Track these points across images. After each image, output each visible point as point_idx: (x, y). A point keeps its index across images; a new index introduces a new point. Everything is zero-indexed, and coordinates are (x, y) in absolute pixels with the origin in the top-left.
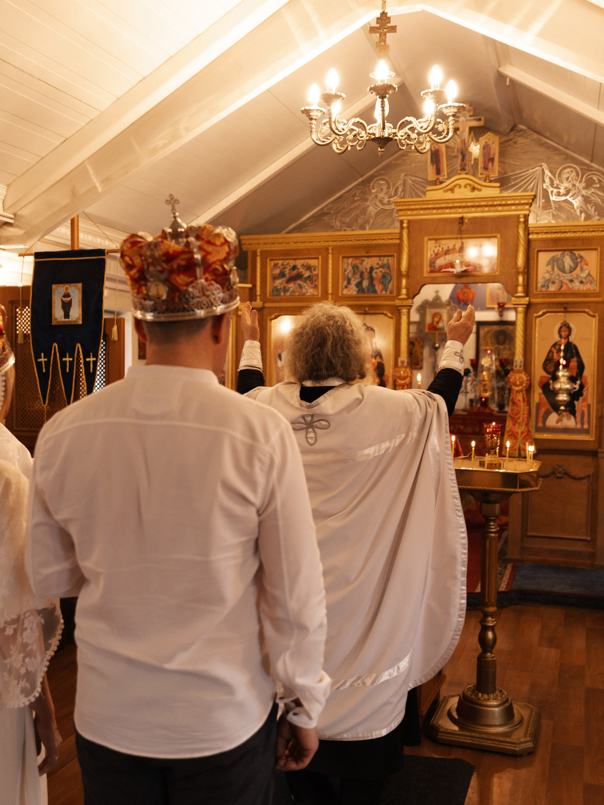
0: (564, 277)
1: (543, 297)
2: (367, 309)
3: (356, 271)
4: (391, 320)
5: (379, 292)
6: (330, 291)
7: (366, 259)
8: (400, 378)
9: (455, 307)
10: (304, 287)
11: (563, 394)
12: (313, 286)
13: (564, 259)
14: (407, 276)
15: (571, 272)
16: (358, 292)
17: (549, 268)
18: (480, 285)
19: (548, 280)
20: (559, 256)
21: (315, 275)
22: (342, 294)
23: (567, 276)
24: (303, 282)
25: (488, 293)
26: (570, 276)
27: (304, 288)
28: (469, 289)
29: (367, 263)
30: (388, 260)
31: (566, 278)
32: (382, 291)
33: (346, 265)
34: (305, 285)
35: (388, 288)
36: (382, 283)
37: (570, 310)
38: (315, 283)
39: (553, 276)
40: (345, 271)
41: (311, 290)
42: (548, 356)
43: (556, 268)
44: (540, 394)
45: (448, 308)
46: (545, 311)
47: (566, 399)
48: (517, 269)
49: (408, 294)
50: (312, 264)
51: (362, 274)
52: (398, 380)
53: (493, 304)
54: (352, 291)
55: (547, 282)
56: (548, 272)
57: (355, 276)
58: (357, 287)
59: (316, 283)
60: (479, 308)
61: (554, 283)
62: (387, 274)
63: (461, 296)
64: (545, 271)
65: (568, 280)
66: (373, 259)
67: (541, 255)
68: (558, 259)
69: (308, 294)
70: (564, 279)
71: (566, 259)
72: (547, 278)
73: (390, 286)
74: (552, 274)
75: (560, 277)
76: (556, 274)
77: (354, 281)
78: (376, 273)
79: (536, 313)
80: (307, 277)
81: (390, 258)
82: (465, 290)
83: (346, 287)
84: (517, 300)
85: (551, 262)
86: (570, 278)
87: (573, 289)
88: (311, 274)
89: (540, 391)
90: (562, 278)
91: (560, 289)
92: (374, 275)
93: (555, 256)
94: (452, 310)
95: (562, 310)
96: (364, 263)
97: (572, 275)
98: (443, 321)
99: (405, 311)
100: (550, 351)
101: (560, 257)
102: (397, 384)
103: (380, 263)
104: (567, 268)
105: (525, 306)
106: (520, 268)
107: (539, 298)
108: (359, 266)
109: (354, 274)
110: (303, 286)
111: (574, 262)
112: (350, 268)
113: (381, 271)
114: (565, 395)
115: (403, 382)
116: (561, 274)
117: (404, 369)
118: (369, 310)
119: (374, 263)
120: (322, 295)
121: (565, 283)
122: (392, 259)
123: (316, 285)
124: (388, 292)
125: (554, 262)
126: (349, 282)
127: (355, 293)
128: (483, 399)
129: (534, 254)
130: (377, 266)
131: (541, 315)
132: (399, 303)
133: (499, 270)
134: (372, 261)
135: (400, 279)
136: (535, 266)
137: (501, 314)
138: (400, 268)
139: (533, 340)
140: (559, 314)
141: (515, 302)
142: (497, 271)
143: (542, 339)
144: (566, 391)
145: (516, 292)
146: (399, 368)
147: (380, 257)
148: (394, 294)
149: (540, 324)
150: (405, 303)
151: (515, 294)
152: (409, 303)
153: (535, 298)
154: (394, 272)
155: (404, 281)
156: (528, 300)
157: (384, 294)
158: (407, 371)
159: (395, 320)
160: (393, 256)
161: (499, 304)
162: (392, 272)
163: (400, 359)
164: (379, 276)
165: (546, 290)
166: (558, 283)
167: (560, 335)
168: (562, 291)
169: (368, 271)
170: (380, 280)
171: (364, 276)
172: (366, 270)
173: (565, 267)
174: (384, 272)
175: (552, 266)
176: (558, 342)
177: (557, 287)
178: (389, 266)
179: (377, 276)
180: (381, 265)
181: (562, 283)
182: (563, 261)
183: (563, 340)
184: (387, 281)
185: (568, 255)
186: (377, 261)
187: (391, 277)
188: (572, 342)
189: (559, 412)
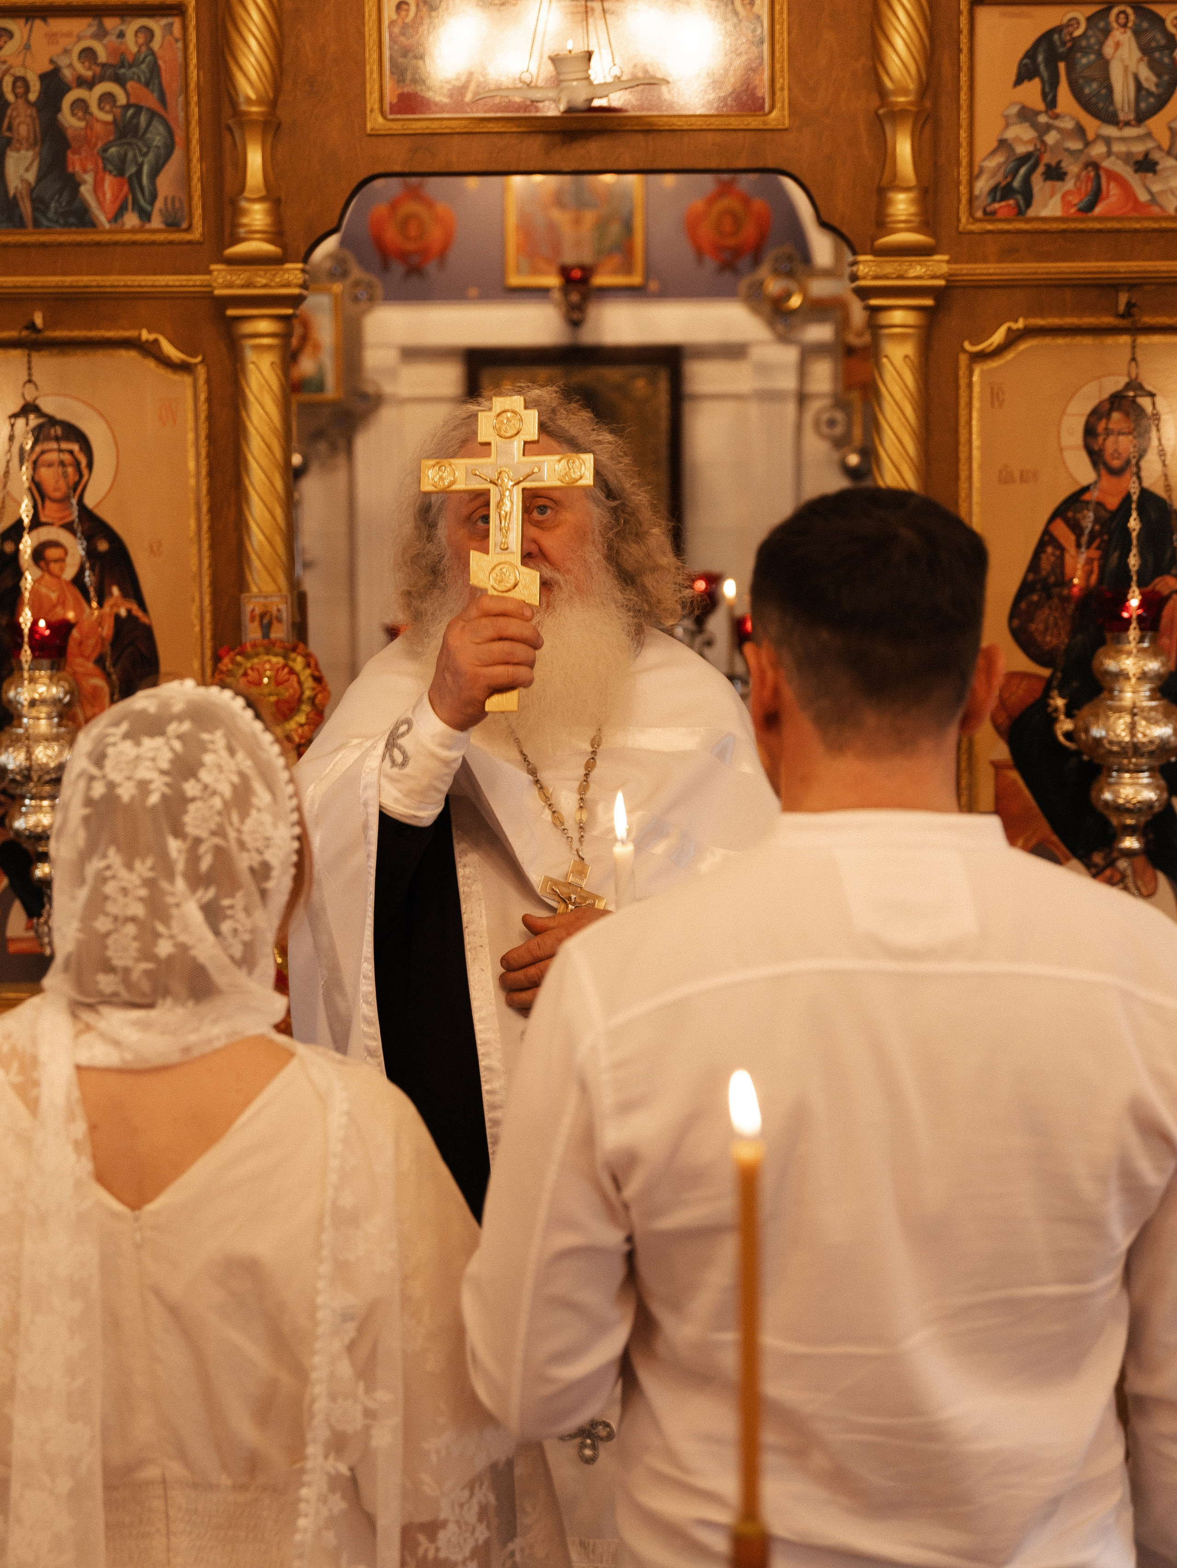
0: (1108, 141)
1: (1008, 254)
2: (38, 318)
4: (183, 380)
5: (102, 219)
7: (15, 26)
9: (370, 286)
11: (1136, 770)
13: (1108, 50)
14: (268, 127)
15: (1141, 118)
17: (1032, 90)
18: (472, 182)
19: (1024, 159)
20: (1078, 32)
23: (1123, 140)
25: (512, 221)
26: (1139, 139)
28: (429, 204)
29: (27, 47)
30: (149, 33)
31: (1117, 148)
32: (118, 216)
35: (152, 198)
36: (118, 167)
37: (1148, 320)
39: (1051, 138)
42: (1034, 565)
43: (1064, 91)
44: (997, 766)
45: (337, 287)
46: (1020, 324)
47: (1150, 795)
48: (882, 93)
49: (276, 234)
53: (535, 271)
55: (1023, 171)
56: (1026, 115)
60: (473, 292)
61: (1055, 174)
62: (143, 119)
63: (391, 235)
64: (1014, 110)
65: (1127, 158)
66: (60, 25)
68: (1075, 45)
70: (1109, 153)
71: (1118, 45)
72: (1021, 149)
73: (166, 184)
74: (1048, 128)
75: (1087, 144)
76: (1068, 124)
78: (81, 105)
79: (976, 342)
81: (156, 25)
82: (411, 207)
84: (890, 266)
85: (1040, 58)
86: (1138, 149)
87: (1156, 210)
89: (1001, 751)
90: (1098, 149)
91: (1090, 206)
92: (68, 119)
93: (1058, 30)
94: (356, 299)
95: (1108, 320)
97: (1148, 136)
98: (317, 347)
99: (262, 325)
100: (1047, 539)
101: (1084, 35)
103: (103, 56)
104: (1122, 93)
105: (928, 302)
106: (901, 91)
107: (985, 260)
111: (1153, 65)
113: (107, 98)
114: (1144, 778)
116: (1091, 124)
117: (277, 660)
118: (50, 323)
119: (66, 52)
121: (1113, 176)
122: (168, 29)
124: (156, 222)
125: (1052, 60)
129: (958, 12)
131: (1000, 350)
132: (230, 286)
133: (783, 96)
134: (52, 38)
135: (227, 143)
136: (964, 78)
137: (576, 316)
138: (230, 78)
139: (963, 485)
140: (1087, 340)
141: (876, 278)
142: (772, 108)
143: (1006, 477)
144: (1151, 754)
145: (882, 224)
146: (248, 657)
147: (97, 12)
148: (196, 234)
149: (995, 396)
150: (264, 286)
151: (873, 239)
152: (287, 285)
153: (973, 259)
154: (187, 103)
155: (255, 159)
156: (945, 268)
157: (133, 231)
158: (292, 671)
159: (208, 381)
160: (179, 10)
161: (565, 272)
162: (176, 103)
163: (251, 605)
164: (98, 127)
165: (1020, 212)
166: (1078, 177)
167: (1096, 457)
168: (1100, 219)
169: (33, 97)
170: (105, 150)
171: (10, 128)
172: (20, 90)
173: (1110, 89)
174: (128, 106)
175: (1043, 82)
176: (1086, 489)
177: (1075, 200)
178: (155, 69)
179: (89, 126)
180: (103, 66)
181: (1098, 177)
182: (1100, 54)
183: (1107, 482)
184: (145, 155)
185: (1125, 26)
186: (79, 39)
187: (170, 132)
188: (1160, 491)
189: (1098, 858)
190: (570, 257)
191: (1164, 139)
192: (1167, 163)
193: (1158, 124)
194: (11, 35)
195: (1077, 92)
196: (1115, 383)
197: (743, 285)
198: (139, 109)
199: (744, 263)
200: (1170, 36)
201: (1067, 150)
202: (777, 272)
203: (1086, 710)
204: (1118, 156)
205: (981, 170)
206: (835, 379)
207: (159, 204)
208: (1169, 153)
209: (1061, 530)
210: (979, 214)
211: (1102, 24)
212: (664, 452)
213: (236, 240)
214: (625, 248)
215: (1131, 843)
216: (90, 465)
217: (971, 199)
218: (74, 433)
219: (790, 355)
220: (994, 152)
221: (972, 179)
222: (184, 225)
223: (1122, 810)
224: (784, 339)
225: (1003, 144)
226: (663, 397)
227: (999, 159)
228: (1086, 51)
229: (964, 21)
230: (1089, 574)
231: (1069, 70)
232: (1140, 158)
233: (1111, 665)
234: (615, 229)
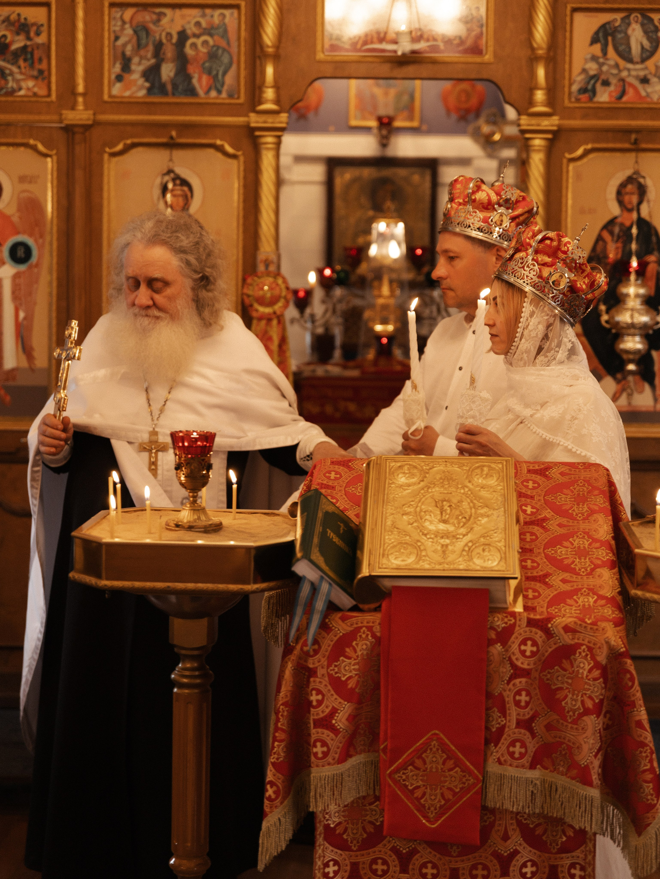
0: (629, 70)
1: (585, 117)
2: (174, 133)
3: (144, 41)
4: (234, 163)
5: (201, 92)
6: (81, 88)
7: (168, 11)
8: (262, 301)
10: (12, 74)
11: (634, 335)
12: (35, 73)
13: (630, 32)
14: (276, 58)
15: (643, 60)
16: (150, 91)
17: (597, 49)
19: (593, 77)
20: (617, 24)
21: (38, 46)
22: (110, 96)
23: (636, 70)
24: (8, 62)
25: (353, 93)
26: (642, 69)
27: (10, 78)
29: (172, 20)
30: (224, 16)
31: (633, 73)
32: (208, 92)
33: (119, 23)
34: (15, 69)
35: (223, 85)
36: (209, 72)
37: (644, 146)
38: (37, 66)
39: (605, 68)
40: (117, 38)
41: (31, 84)
42: (594, 249)
43: (610, 49)
46: (589, 146)
47: (639, 346)
48: (533, 49)
49: (277, 101)
50: (31, 20)
51: (159, 47)
52: (256, 306)
53: (364, 118)
54: (134, 89)
55: (592, 82)
56: (594, 58)
57: (142, 52)
58: (147, 80)
59: (44, 66)
60: (332, 128)
61: (606, 83)
62: (220, 52)
64: (589, 56)
65: (637, 77)
66: (186, 12)
67: (579, 18)
68: (616, 30)
69: (22, 93)
70: (629, 75)
71: (634, 30)
72: (592, 73)
73: (229, 79)
74: (603, 64)
75: (620, 71)
76: (612, 63)
77: (139, 64)
78: (194, 45)
79: (570, 153)
80: (17, 49)
81: (227, 12)
83: (119, 78)
84: (534, 121)
85: (601, 35)
86: (642, 74)
87: (649, 100)
88: (29, 43)
89: (579, 329)
90: (624, 74)
91: (620, 97)
92: (189, 51)
93: (608, 23)
95: (627, 146)
96: (165, 21)
97: (646, 68)
99: (269, 139)
100: (600, 238)
101: (620, 26)
102: (254, 314)
103: (204, 24)
104: (635, 50)
105: (550, 136)
106: (540, 48)
107: (575, 119)
108: (151, 26)
109: (139, 46)
110: (7, 72)
111: (649, 39)
112: (129, 31)
113: (205, 43)
114: (637, 339)
115: (267, 310)
116: (622, 63)
117: (271, 279)
118: (179, 136)
119: (189, 22)
120: (57, 96)
121: (631, 85)
122: (232, 14)
123: (41, 72)
124: (224, 95)
125: (606, 36)
126: (126, 67)
127: (142, 93)
128: (385, 340)
129: (566, 15)
130: (197, 31)
131: (580, 158)
132: (257, 122)
133: (491, 49)
134: (183, 17)
135: (258, 62)
136: (568, 43)
137: (385, 141)
138: (260, 36)
139: (563, 214)
140: (618, 155)
141: (529, 125)
142: (486, 53)
143: (582, 211)
144: (640, 328)
145: (531, 103)
146: (259, 277)
147: (202, 6)
148: (242, 100)
149: (578, 177)
150: (272, 123)
151: (528, 108)
152: (281, 122)
153: (569, 118)
154: (239, 46)
155: (270, 70)
156: (557, 122)
157: (213, 98)
158: (277, 285)
159: (245, 162)
160: (237, 7)
161: (380, 119)
162: (234, 44)
163: (261, 256)
164: (201, 55)
165: (591, 99)
166: (616, 85)
167: (621, 202)
168: (625, 103)
169: (174, 40)
170: (204, 64)
171: (164, 54)
172: (169, 38)
173: (630, 48)
174: (213, 46)
175: (602, 44)
176: (616, 218)
177: (614, 94)
178: (226, 31)
179: (197, 54)
180: (205, 29)
181: (624, 86)
182: (626, 33)
183: (626, 214)
184: (220, 67)
185: (637, 22)
186: (195, 17)
187: (231, 58)
188: (647, 218)
189: (619, 376)
190: (382, 112)
191: (653, 70)
192: (654, 80)
193: (650, 63)
194: (165, 15)
195: (616, 49)
196: (629, 172)
197: (471, 128)
198: (218, 47)
199: (471, 116)
200: (656, 27)
201: (612, 74)
202: (488, 122)
203: (613, 311)
204: (634, 77)
205: (575, 81)
206: (517, 177)
207: (226, 87)
208: (655, 75)
209: (606, 235)
210: (573, 100)
211: (627, 21)
212: (427, 212)
213: (260, 103)
214: (410, 108)
215: (631, 367)
216: (192, 196)
217: (570, 93)
218: (185, 183)
219: (493, 164)
220: (580, 74)
221: (570, 85)
222: (236, 96)
223: (627, 352)
224: (490, 156)
225: (584, 71)
226: (427, 185)
227: (582, 77)
228: (620, 32)
229: (568, 19)
230: (617, 254)
231: (613, 40)
232: (642, 77)
233: (624, 290)
234: (406, 98)
